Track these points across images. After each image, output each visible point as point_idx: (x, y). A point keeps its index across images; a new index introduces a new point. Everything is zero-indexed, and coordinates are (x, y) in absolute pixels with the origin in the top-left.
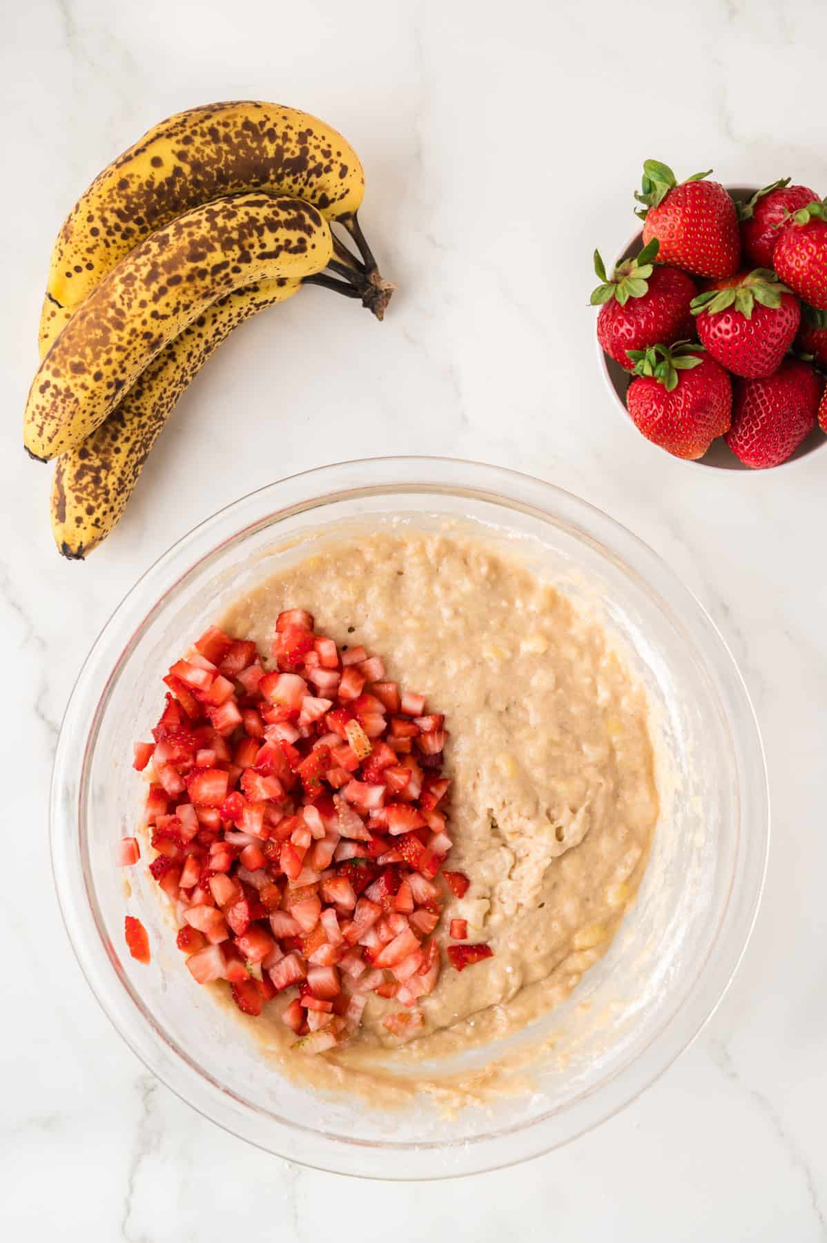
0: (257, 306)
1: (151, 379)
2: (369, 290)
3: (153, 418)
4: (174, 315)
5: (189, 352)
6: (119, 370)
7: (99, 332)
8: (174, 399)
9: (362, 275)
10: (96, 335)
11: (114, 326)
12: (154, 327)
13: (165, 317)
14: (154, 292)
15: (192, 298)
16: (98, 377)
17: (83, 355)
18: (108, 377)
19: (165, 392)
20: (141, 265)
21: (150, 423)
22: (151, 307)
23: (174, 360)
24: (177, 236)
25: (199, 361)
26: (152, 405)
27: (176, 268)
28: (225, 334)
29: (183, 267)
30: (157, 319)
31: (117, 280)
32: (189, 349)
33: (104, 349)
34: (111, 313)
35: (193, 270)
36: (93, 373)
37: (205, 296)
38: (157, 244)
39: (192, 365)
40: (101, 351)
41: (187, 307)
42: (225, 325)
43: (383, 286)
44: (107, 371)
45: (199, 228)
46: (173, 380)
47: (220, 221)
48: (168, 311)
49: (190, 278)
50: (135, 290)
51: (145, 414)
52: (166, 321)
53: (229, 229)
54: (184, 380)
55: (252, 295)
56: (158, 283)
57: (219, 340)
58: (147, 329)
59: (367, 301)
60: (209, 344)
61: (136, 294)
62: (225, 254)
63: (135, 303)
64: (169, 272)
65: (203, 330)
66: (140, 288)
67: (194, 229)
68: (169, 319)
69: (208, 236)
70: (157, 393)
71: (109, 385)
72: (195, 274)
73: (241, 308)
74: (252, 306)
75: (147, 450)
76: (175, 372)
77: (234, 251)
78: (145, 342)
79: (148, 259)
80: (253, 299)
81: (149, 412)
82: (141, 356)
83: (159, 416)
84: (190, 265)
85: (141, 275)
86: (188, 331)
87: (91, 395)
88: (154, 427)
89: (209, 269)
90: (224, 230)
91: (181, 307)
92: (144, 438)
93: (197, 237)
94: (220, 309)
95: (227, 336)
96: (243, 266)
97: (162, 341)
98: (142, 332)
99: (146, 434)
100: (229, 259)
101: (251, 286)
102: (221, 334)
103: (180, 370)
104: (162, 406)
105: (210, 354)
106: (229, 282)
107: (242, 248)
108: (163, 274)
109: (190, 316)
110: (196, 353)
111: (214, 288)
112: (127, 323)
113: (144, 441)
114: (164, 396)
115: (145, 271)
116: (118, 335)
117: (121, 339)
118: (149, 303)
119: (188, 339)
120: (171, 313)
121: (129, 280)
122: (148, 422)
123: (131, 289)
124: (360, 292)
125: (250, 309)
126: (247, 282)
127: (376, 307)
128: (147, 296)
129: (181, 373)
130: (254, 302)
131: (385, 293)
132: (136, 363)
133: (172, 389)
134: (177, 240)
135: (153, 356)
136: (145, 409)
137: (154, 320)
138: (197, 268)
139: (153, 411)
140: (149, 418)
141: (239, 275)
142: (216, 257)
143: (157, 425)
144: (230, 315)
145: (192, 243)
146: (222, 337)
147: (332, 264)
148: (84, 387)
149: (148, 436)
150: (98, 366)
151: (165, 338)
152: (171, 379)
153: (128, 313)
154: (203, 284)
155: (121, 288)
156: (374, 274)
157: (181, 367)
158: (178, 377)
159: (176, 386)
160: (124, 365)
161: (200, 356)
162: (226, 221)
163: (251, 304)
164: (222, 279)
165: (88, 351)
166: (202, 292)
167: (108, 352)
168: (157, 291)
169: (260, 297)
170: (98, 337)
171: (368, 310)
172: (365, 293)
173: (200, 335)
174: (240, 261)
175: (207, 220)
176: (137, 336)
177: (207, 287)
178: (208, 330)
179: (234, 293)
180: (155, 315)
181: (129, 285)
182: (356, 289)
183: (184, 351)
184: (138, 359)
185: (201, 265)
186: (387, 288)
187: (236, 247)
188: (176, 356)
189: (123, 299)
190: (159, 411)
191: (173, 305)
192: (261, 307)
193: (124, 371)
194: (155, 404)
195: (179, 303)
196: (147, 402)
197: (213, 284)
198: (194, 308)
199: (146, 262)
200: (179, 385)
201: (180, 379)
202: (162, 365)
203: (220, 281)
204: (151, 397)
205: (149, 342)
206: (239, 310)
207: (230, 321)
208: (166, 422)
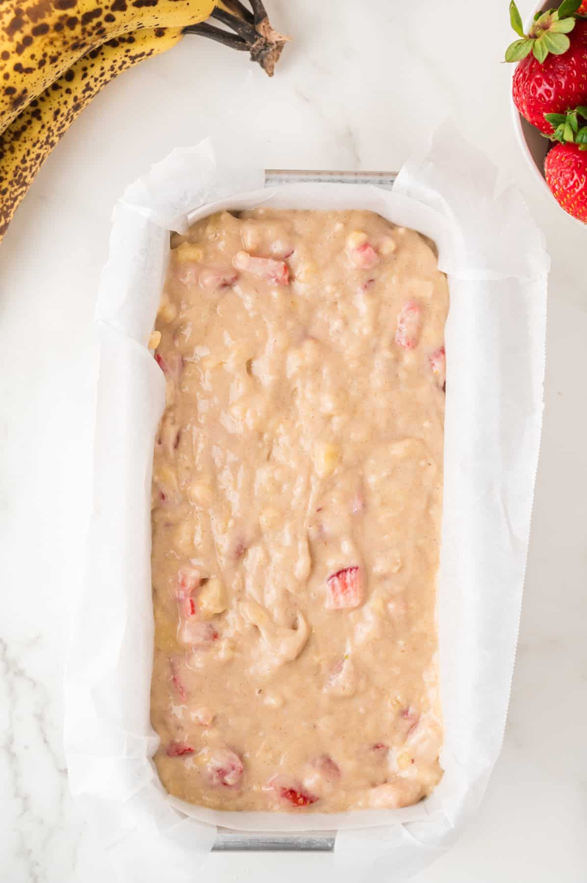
0: (133, 59)
1: (13, 139)
2: (258, 42)
3: (14, 184)
4: (39, 68)
5: (56, 109)
8: (38, 162)
9: (250, 25)
12: (18, 81)
13: (29, 70)
14: (18, 43)
15: (60, 50)
19: (28, 153)
20: (4, 12)
21: (11, 189)
22: (15, 59)
23: (39, 118)
25: (67, 120)
26: (14, 169)
27: (43, 16)
28: (96, 89)
29: (50, 15)
30: (21, 72)
32: (55, 106)
35: (61, 18)
37: (75, 47)
39: (58, 125)
41: (54, 60)
42: (96, 80)
43: (274, 37)
46: (38, 141)
48: (33, 64)
49: (58, 27)
51: (6, 179)
52: (30, 75)
54: (50, 141)
55: (127, 46)
56: (22, 32)
57: (89, 96)
58: (9, 83)
59: (255, 54)
60: (78, 101)
64: (34, 20)
65: (72, 86)
66: (2, 38)
68: (35, 72)
70: (19, 155)
72: (64, 22)
73: (115, 61)
74: (127, 59)
75: (8, 219)
76: (40, 132)
78: (7, 99)
79: (12, 6)
80: (128, 51)
81: (10, 176)
82: (3, 113)
83: (22, 180)
84: (59, 13)
86: (55, 87)
88: (16, 193)
89: (79, 17)
91: (48, 60)
92: (5, 205)
94: (91, 61)
95: (98, 92)
96: (117, 14)
97: (25, 98)
99: (7, 200)
100: (102, 6)
101: (127, 37)
102: (91, 89)
103: (45, 130)
104: (25, 170)
105: (79, 112)
106: (101, 32)
108: (28, 23)
109: (57, 70)
110: (64, 110)
111: (84, 39)
113: (5, 208)
114: (28, 158)
115: (8, 19)
118: (12, 55)
119: (55, 95)
120: (36, 67)
122: (9, 187)
124: (248, 43)
125: (124, 62)
126: (122, 32)
127: (265, 61)
128: (10, 47)
129: (46, 135)
130: (130, 54)
131: (275, 46)
133: (36, 150)
135: (16, 113)
136: (6, 173)
137: (17, 73)
138: (66, 15)
139: (15, 175)
140: (11, 183)
141: (113, 24)
142: (87, 4)
143: (20, 191)
144: (102, 68)
146: (92, 93)
147: (217, 13)
149: (9, 203)
151: (29, 94)
152: (35, 140)
154: (73, 33)
156: (263, 24)
157: (47, 126)
158: (43, 138)
159: (41, 147)
161: (68, 114)
163: (126, 56)
164: (94, 28)
166: (71, 43)
168: (21, 42)
169: (136, 49)
171: (257, 64)
172: (254, 46)
173: (68, 91)
174: (114, 8)
177: (77, 38)
178: (78, 86)
179: (106, 44)
180: (18, 68)
182: (244, 41)
183: (51, 109)
185: (71, 12)
186: (279, 40)
188: (42, 114)
190: (21, 175)
191: (39, 57)
192: (136, 60)
194: (17, 167)
195: (45, 55)
196: (8, 166)
197: (83, 34)
198: (62, 61)
199: (9, 8)
200: (44, 147)
201: (45, 140)
202: (25, 124)
203: (91, 31)
204: (13, 159)
205: (11, 98)
206: (112, 64)
207: (102, 75)
208: (29, 187)
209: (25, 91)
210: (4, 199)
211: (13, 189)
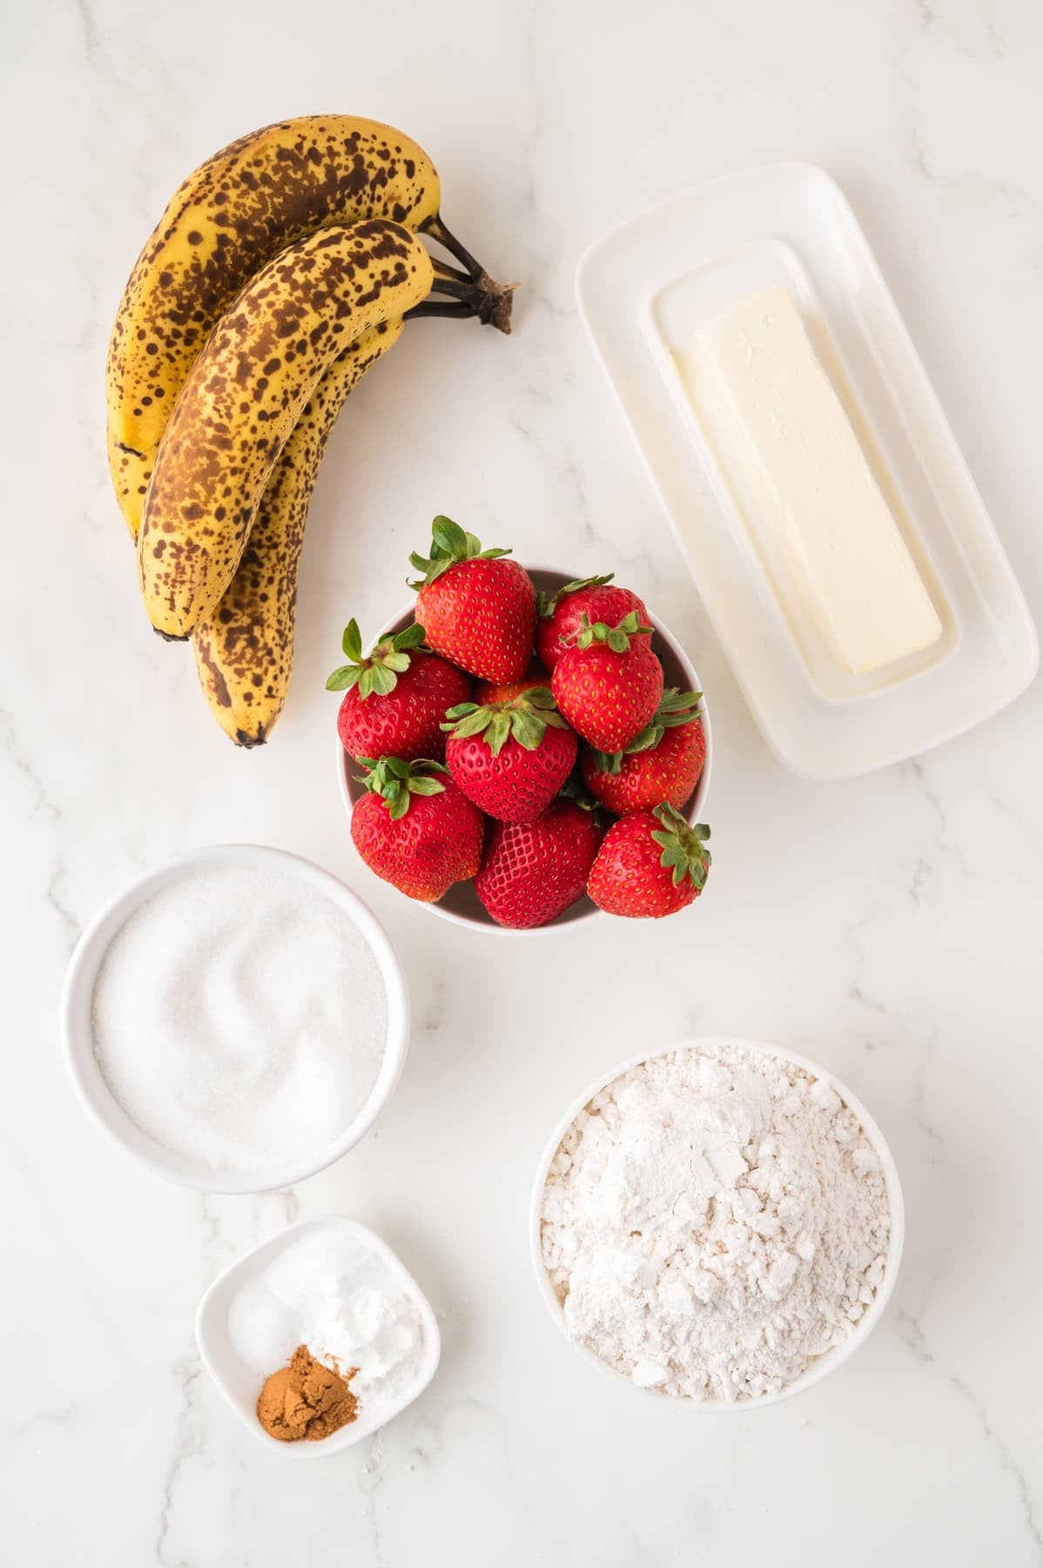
0: (362, 366)
1: (274, 499)
2: (485, 301)
3: (290, 545)
4: (284, 408)
5: (305, 449)
6: (241, 498)
7: (204, 461)
8: (304, 513)
9: (471, 285)
10: (201, 465)
11: (219, 448)
12: (267, 431)
13: (275, 415)
14: (253, 389)
15: (299, 379)
16: (220, 514)
17: (194, 495)
18: (232, 510)
19: (293, 508)
20: (226, 362)
22: (256, 408)
23: (292, 466)
24: (255, 312)
25: (318, 457)
26: (284, 529)
27: (269, 351)
28: (336, 414)
29: (277, 348)
30: (267, 420)
31: (202, 390)
32: (303, 446)
33: (217, 478)
34: (210, 432)
35: (290, 346)
36: (213, 513)
37: (312, 372)
38: (234, 330)
39: (312, 465)
40: (213, 483)
41: (295, 394)
42: (334, 403)
43: (500, 289)
44: (228, 503)
45: (278, 293)
46: (298, 491)
47: (299, 276)
48: (277, 406)
49: (290, 357)
50: (229, 395)
52: (277, 419)
53: (314, 282)
54: (309, 486)
55: (353, 355)
56: (253, 376)
57: (332, 423)
58: (259, 436)
59: (485, 315)
60: (324, 433)
61: (232, 399)
62: (320, 314)
63: (235, 411)
64: (262, 359)
65: (312, 418)
66: (235, 390)
67: (272, 297)
68: (281, 415)
69: (292, 299)
70: (285, 512)
71: (236, 520)
72: (294, 350)
73: (346, 376)
74: (358, 370)
75: (296, 585)
76: (297, 480)
77: (328, 306)
78: (262, 454)
79: (231, 353)
80: (356, 360)
81: (284, 539)
82: (262, 471)
83: (296, 539)
84: (284, 342)
85: (230, 374)
86: (300, 425)
87: (220, 539)
88: (295, 555)
89: (307, 338)
90: (307, 286)
91: (290, 396)
92: (288, 572)
93: (279, 306)
94: (324, 385)
95: (338, 415)
96: (344, 321)
97: (279, 445)
98: (254, 443)
99: (289, 565)
100: (326, 318)
101: (354, 344)
102: (332, 415)
103: (302, 475)
104: (295, 526)
105: (326, 445)
106: (333, 346)
107: (336, 300)
108: (256, 364)
110: (313, 448)
111: (319, 359)
112: (234, 438)
113: (290, 575)
114: (294, 513)
115: (233, 368)
116: (228, 456)
117: (232, 459)
118: (251, 405)
119: (300, 434)
120: (281, 407)
121: (217, 385)
122: (287, 550)
123: (224, 395)
124: (474, 307)
125: (356, 374)
126: (349, 341)
127: (498, 319)
128: (244, 397)
129: (304, 480)
130: (359, 362)
131: (504, 299)
132: (258, 482)
133: (299, 501)
134: (257, 316)
135: (273, 466)
136: (279, 537)
137: (263, 423)
138: (293, 342)
139: (288, 536)
140: (287, 546)
141: (343, 333)
142: (311, 321)
143: (297, 551)
144: (337, 388)
145: (277, 314)
146: (333, 419)
147: (438, 286)
148: (208, 532)
149: (291, 568)
150: (216, 501)
151: (281, 439)
152: (295, 491)
153: (231, 426)
154: (306, 358)
155: (210, 398)
156: (486, 279)
157: (302, 471)
158: (302, 485)
159: (302, 497)
160: (246, 489)
161: (318, 450)
162: (306, 273)
163: (356, 366)
164: (325, 345)
165: (198, 487)
166: (308, 369)
167: (223, 480)
168: (256, 387)
169: (363, 355)
170: (205, 467)
171: (490, 326)
172: (481, 307)
173: (311, 426)
174: (338, 316)
175: (283, 280)
176: (251, 449)
177: (311, 362)
178: (318, 416)
179: (338, 359)
180: (263, 416)
181: (218, 392)
182: (469, 306)
183: (300, 451)
184: (259, 477)
185: (297, 337)
186: (505, 290)
187: (329, 301)
188: (293, 461)
189: (219, 411)
190: (293, 533)
191: (280, 397)
192: (367, 367)
193: (247, 497)
194: (287, 526)
195: (285, 392)
196: (278, 528)
197: (316, 355)
198: (304, 392)
199: (230, 356)
200: (306, 495)
201: (304, 487)
202: (280, 477)
203: (323, 349)
204: (280, 520)
205: (265, 451)
206: (345, 380)
207: (338, 396)
208: (303, 543)
209: (277, 439)
210: (286, 565)
211: (290, 552)
